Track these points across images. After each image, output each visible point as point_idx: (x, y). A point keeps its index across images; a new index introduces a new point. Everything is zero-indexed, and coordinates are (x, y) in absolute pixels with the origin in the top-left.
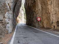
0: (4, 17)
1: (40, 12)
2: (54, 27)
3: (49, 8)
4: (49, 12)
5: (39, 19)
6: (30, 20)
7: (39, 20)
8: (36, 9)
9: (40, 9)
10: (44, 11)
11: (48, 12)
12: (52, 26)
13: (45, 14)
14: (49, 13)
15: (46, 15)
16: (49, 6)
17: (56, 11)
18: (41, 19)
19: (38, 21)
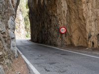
0: (7, 27)
1: (64, 16)
2: (93, 43)
3: (85, 10)
4: (83, 17)
5: (63, 30)
6: (41, 32)
7: (63, 32)
8: (58, 10)
9: (64, 11)
10: (73, 14)
11: (81, 16)
12: (89, 43)
13: (75, 21)
14: (84, 19)
15: (77, 22)
16: (84, 5)
17: (97, 16)
18: (66, 31)
19: (62, 34)
